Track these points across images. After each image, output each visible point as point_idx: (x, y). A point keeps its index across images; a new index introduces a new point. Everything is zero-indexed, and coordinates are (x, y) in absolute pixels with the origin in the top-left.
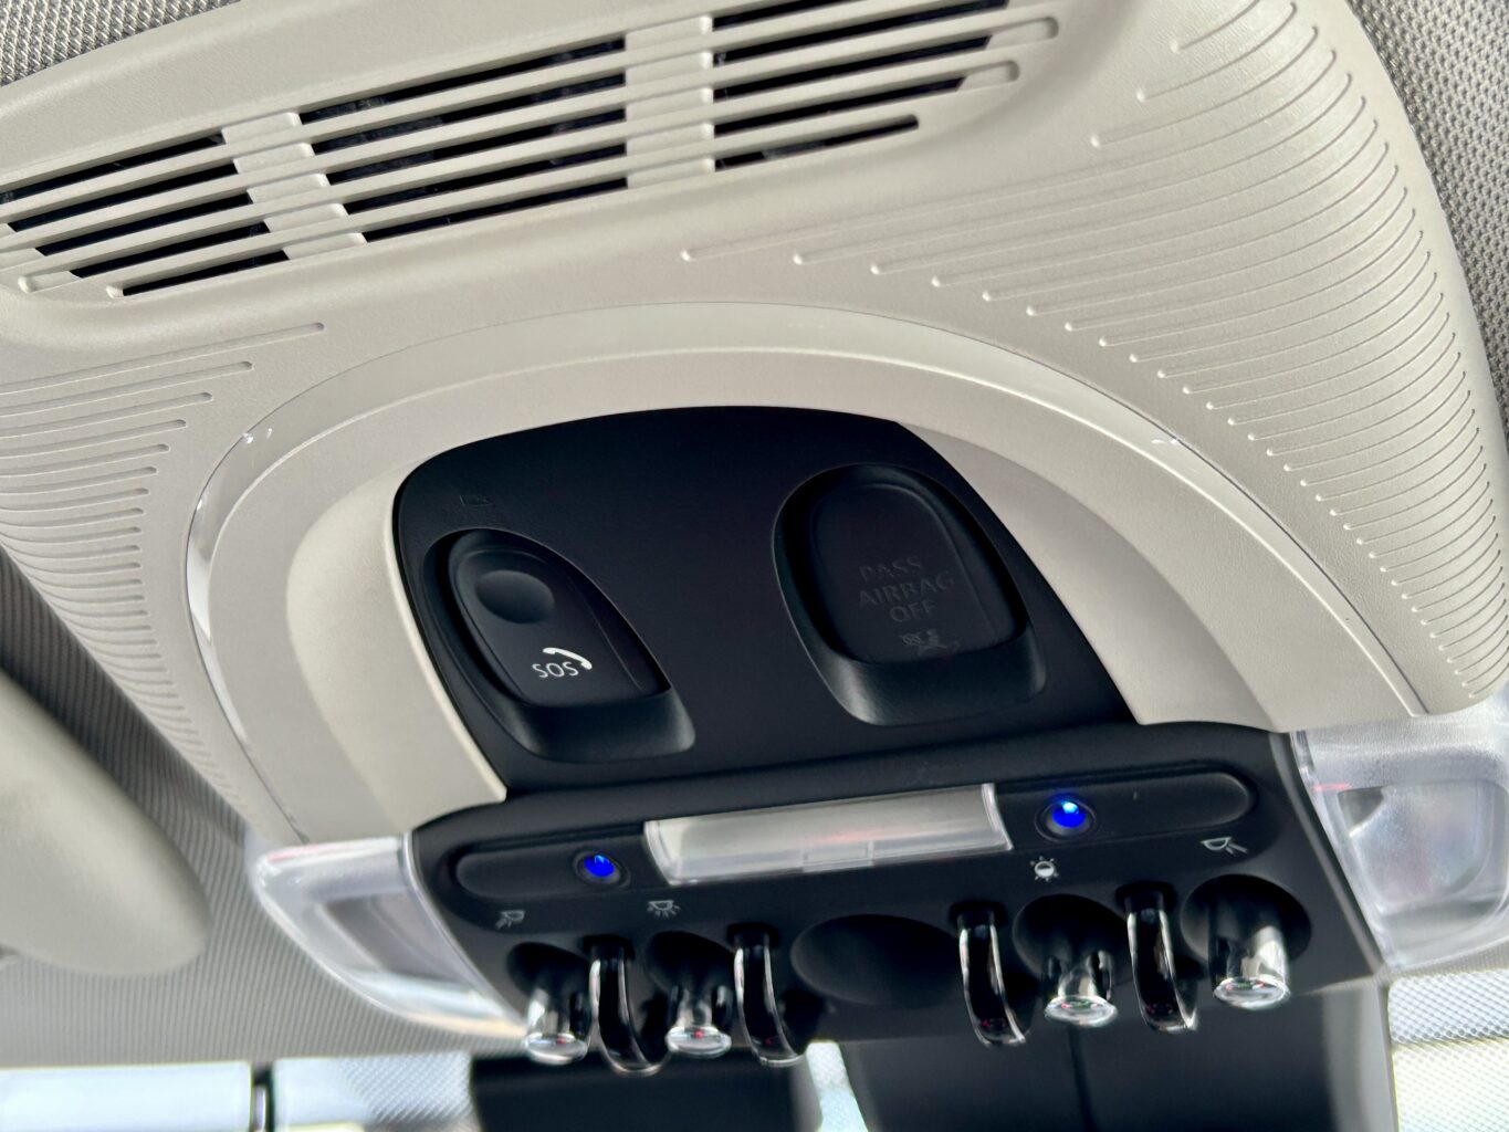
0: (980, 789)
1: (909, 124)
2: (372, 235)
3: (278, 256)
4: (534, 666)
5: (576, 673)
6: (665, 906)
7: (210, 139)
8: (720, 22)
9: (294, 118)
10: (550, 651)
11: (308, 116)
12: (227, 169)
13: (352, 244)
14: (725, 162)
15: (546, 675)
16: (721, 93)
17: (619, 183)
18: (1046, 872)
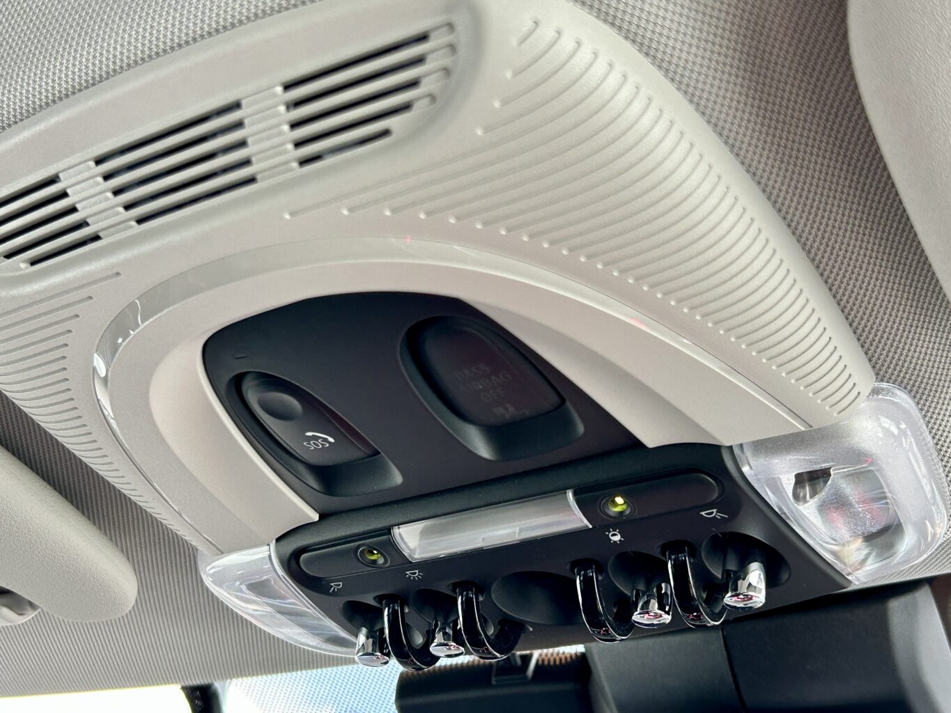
0: (566, 493)
1: (385, 133)
2: (140, 221)
3: (96, 238)
4: (305, 443)
5: (328, 445)
6: (415, 573)
7: (53, 180)
8: (288, 87)
9: (92, 164)
10: (309, 434)
11: (99, 162)
12: (63, 195)
13: (131, 227)
14: (304, 162)
15: (313, 448)
16: (295, 125)
17: (251, 180)
18: (617, 538)
